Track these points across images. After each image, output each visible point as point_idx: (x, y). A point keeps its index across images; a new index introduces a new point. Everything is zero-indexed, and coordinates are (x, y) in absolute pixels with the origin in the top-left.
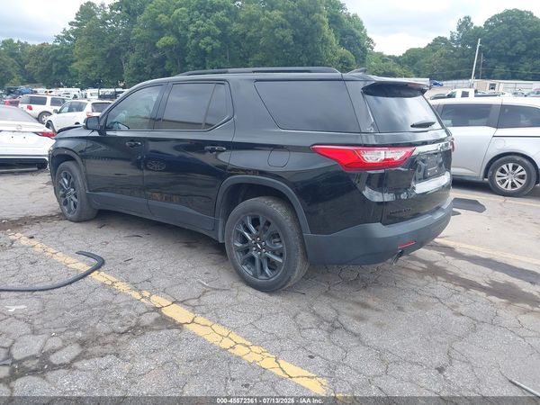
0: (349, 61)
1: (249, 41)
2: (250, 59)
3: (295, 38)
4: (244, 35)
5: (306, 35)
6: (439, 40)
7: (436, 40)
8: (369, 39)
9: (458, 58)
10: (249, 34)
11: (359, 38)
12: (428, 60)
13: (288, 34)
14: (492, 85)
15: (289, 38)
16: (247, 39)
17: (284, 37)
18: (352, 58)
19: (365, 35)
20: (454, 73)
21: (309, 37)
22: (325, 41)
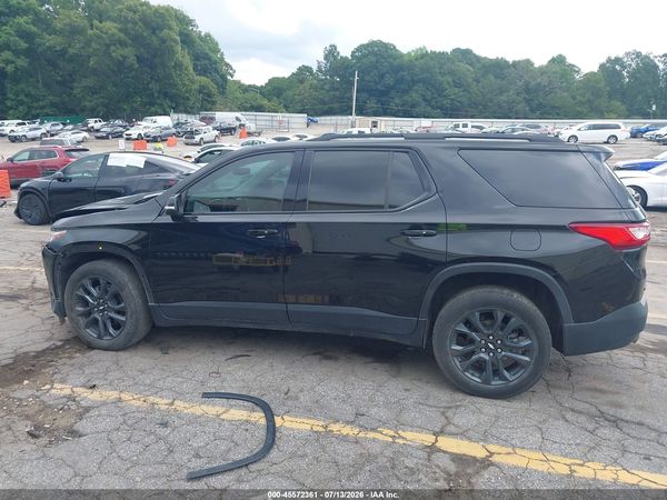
0: (210, 91)
1: (71, 60)
2: (75, 84)
3: (139, 59)
4: (63, 53)
5: (155, 56)
6: (304, 70)
7: (299, 69)
8: (227, 65)
9: (328, 91)
10: (71, 51)
11: (216, 63)
12: (297, 92)
13: (129, 53)
14: (374, 122)
15: (132, 60)
16: (67, 56)
17: (125, 58)
18: (213, 88)
19: (222, 59)
20: (326, 107)
21: (157, 61)
22: (179, 66)
